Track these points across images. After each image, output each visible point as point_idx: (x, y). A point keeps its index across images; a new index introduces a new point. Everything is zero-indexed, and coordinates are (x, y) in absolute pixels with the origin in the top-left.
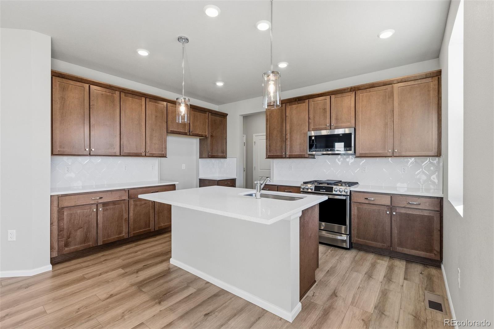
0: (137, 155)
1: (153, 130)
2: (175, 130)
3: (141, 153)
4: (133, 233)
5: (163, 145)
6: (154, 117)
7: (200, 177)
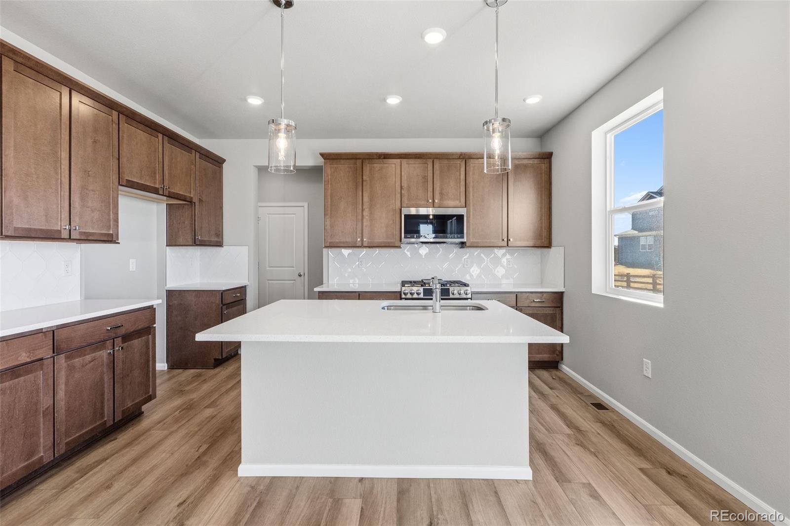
0: (51, 236)
1: (86, 173)
2: (135, 180)
3: (60, 231)
4: (66, 443)
5: (111, 214)
6: (90, 141)
7: (167, 286)
